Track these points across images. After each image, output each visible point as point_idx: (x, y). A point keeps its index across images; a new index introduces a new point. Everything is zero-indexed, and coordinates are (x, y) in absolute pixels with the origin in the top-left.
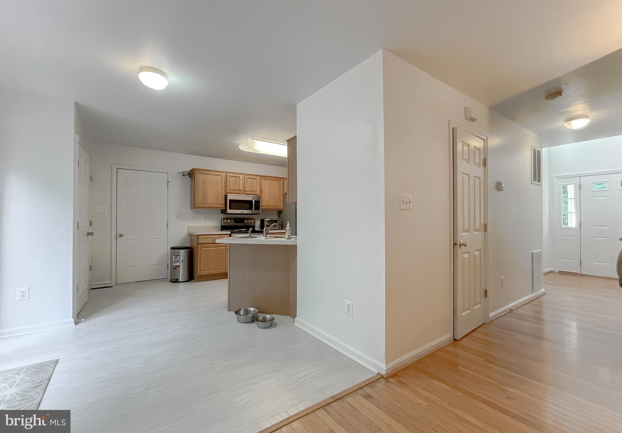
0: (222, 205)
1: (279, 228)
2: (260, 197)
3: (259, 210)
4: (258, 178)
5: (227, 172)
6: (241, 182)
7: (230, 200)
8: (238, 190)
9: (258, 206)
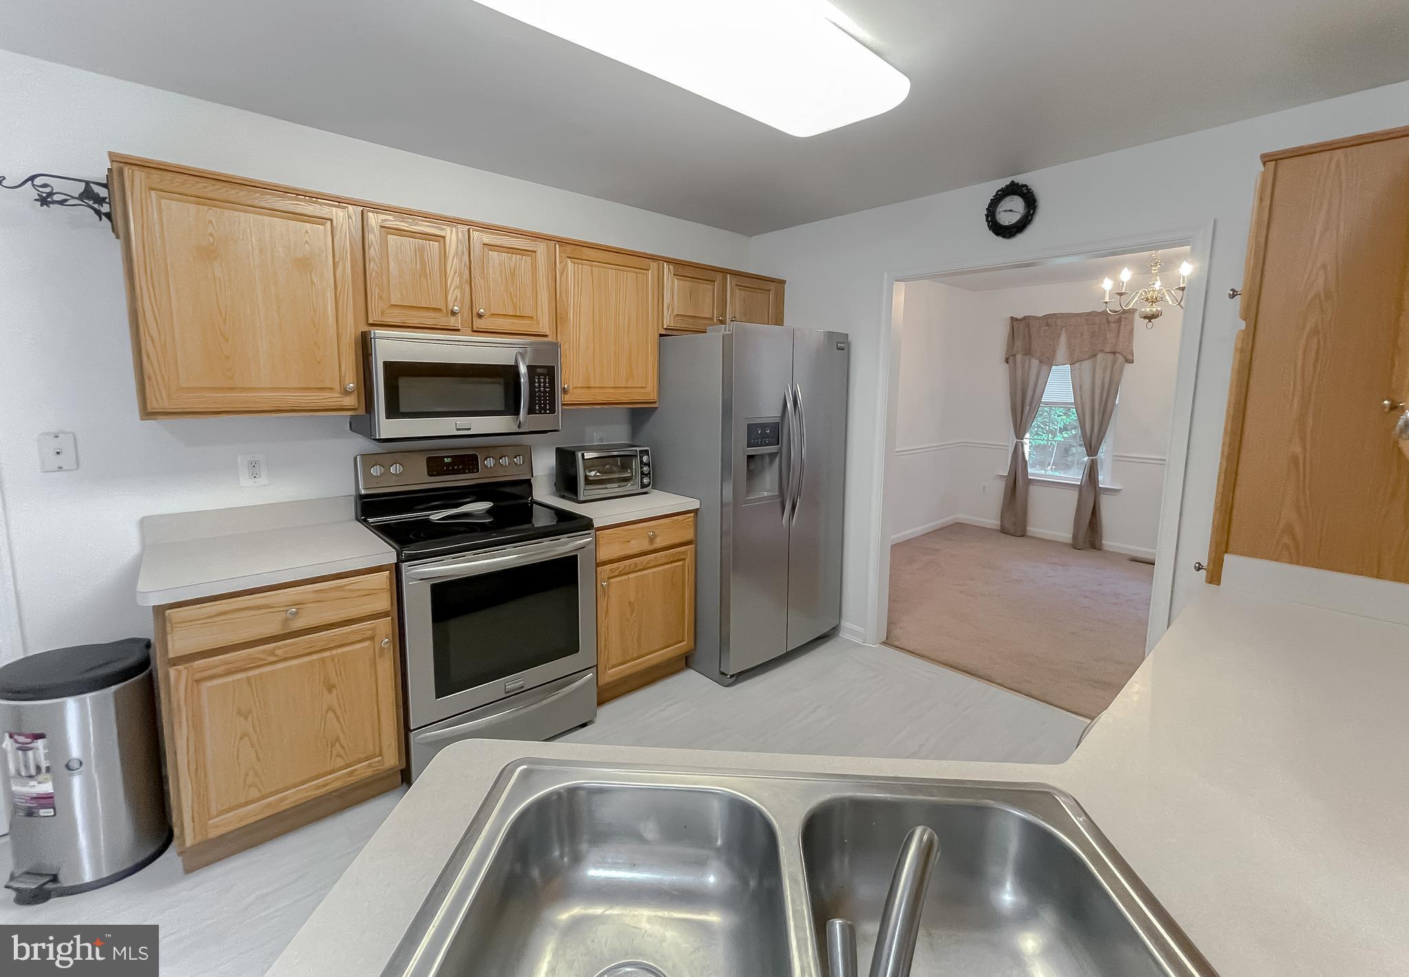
0: (346, 393)
1: (643, 486)
2: (555, 346)
3: (553, 411)
4: (541, 248)
5: (367, 207)
6: (453, 264)
7: (386, 364)
8: (439, 310)
9: (545, 392)
